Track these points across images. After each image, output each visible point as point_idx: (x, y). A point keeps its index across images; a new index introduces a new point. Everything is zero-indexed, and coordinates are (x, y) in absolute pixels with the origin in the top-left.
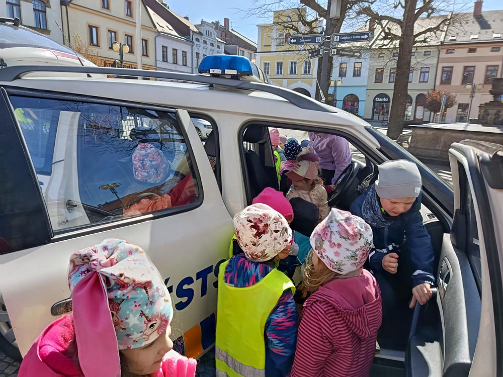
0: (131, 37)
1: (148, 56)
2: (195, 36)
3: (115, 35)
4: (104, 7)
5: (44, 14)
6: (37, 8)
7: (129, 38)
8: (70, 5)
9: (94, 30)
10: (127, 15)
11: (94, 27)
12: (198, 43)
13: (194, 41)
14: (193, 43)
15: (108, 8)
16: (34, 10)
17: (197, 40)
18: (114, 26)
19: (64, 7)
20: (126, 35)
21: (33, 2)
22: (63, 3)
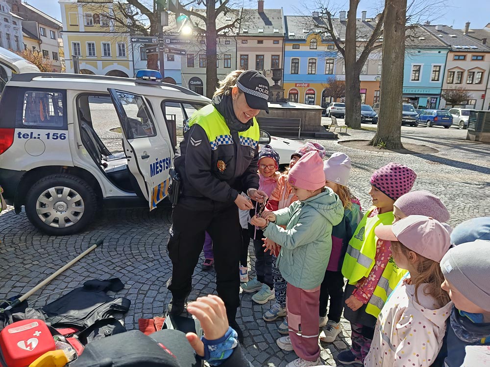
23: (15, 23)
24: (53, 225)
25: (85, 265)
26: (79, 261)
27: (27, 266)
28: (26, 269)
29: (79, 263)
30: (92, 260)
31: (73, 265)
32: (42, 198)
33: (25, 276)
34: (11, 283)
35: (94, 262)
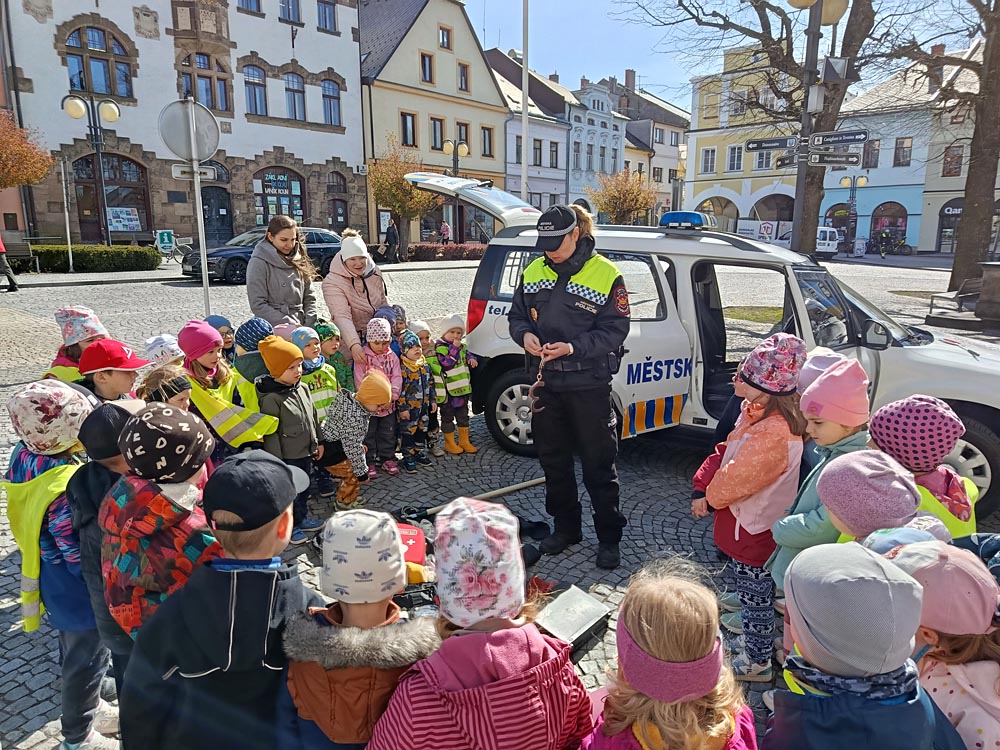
0: (466, 125)
1: (493, 157)
2: (574, 113)
3: (441, 125)
4: (424, 80)
5: (336, 101)
6: (327, 93)
7: (463, 128)
8: (376, 82)
9: (409, 119)
10: (461, 89)
11: (410, 115)
12: (578, 124)
13: (572, 121)
14: (570, 125)
15: (431, 81)
16: (324, 96)
17: (578, 119)
18: (440, 109)
19: (365, 87)
20: (458, 124)
21: (322, 84)
22: (365, 81)
23: (616, 128)
24: (512, 437)
25: (522, 497)
26: (518, 490)
27: (460, 481)
28: (458, 483)
29: (518, 494)
30: (535, 494)
31: (509, 493)
32: (504, 398)
33: (452, 491)
34: (434, 493)
35: (536, 497)
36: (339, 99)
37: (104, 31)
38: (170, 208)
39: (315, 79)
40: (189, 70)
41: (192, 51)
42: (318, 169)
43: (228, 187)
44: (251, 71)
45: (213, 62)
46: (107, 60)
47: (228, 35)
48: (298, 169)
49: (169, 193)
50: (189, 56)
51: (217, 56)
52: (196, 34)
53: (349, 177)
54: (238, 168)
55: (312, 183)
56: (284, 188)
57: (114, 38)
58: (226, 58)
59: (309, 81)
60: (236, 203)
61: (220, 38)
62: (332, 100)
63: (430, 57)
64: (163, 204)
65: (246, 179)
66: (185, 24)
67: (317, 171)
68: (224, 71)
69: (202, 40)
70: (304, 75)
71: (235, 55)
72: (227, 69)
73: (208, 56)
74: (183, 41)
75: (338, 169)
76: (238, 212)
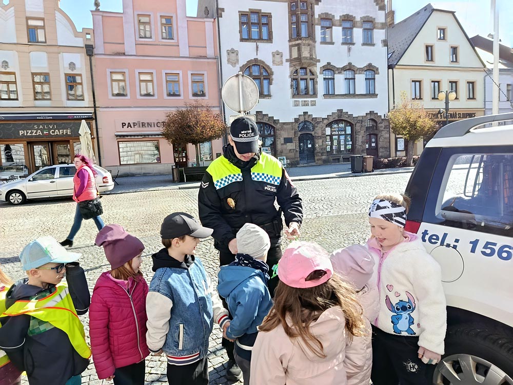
0: (456, 82)
1: (475, 99)
3: (439, 84)
4: (428, 60)
6: (368, 77)
7: (454, 84)
8: (397, 66)
9: (417, 84)
10: (453, 61)
11: (417, 81)
15: (432, 60)
16: (366, 79)
19: (390, 70)
20: (450, 82)
21: (365, 73)
22: (390, 67)
36: (374, 79)
37: (259, 66)
38: (285, 146)
39: (361, 70)
40: (297, 77)
41: (298, 68)
42: (361, 119)
43: (313, 133)
44: (327, 72)
45: (308, 71)
46: (260, 79)
47: (316, 57)
48: (350, 119)
49: (285, 138)
50: (297, 70)
51: (310, 68)
52: (300, 59)
53: (378, 121)
54: (318, 123)
55: (358, 127)
56: (342, 131)
57: (264, 68)
58: (315, 68)
59: (358, 72)
60: (316, 141)
61: (311, 59)
62: (371, 80)
63: (431, 47)
64: (282, 144)
65: (322, 128)
66: (295, 55)
67: (361, 120)
68: (313, 75)
69: (303, 61)
70: (355, 70)
71: (319, 65)
72: (315, 73)
73: (306, 68)
74: (294, 63)
75: (372, 117)
76: (317, 145)
